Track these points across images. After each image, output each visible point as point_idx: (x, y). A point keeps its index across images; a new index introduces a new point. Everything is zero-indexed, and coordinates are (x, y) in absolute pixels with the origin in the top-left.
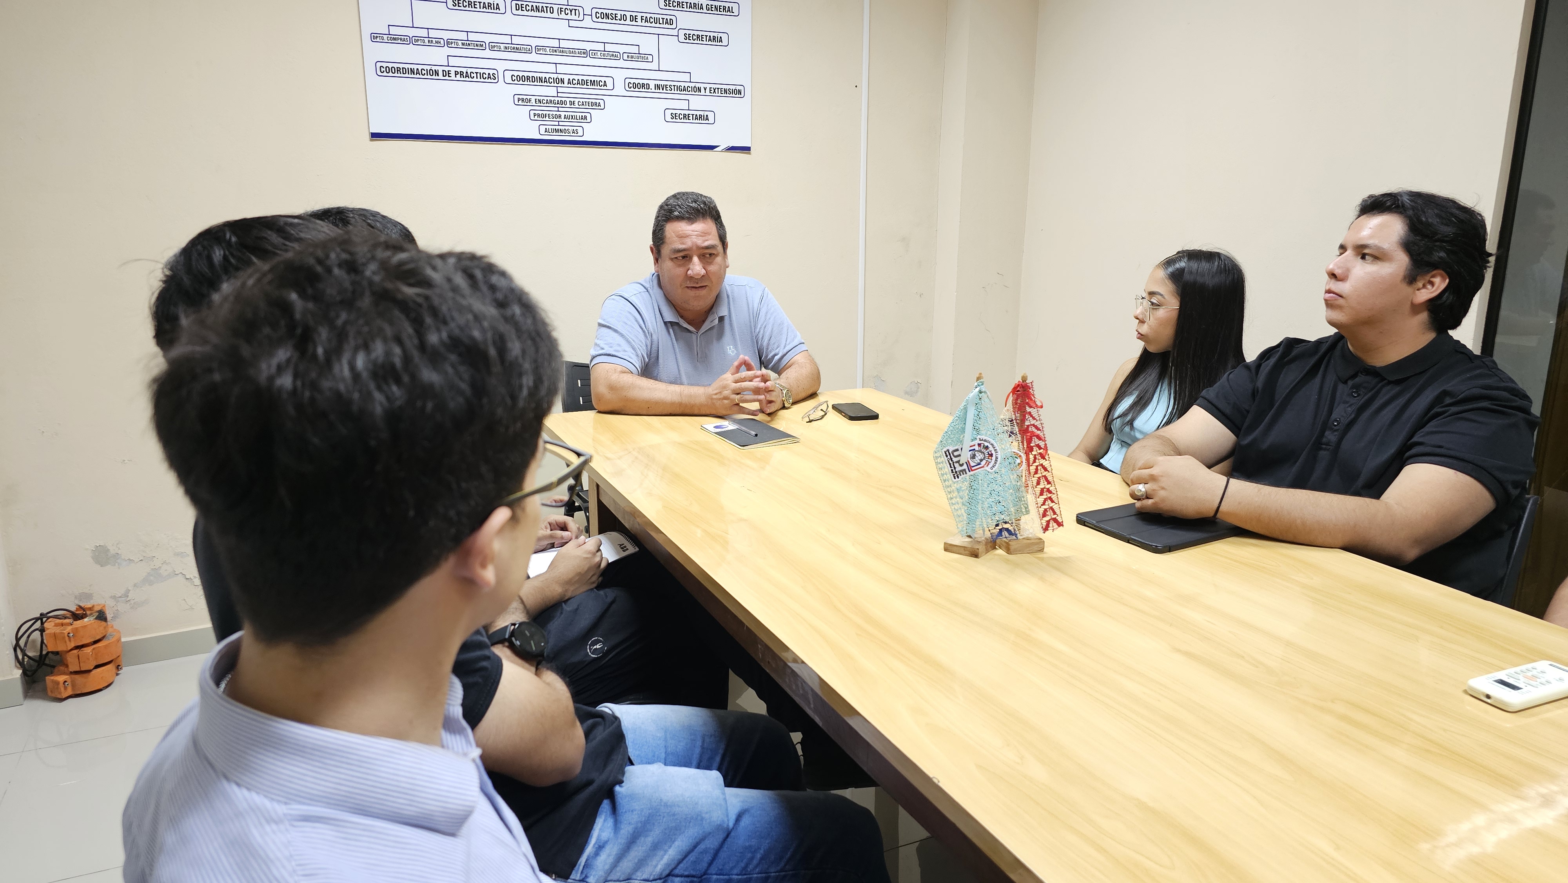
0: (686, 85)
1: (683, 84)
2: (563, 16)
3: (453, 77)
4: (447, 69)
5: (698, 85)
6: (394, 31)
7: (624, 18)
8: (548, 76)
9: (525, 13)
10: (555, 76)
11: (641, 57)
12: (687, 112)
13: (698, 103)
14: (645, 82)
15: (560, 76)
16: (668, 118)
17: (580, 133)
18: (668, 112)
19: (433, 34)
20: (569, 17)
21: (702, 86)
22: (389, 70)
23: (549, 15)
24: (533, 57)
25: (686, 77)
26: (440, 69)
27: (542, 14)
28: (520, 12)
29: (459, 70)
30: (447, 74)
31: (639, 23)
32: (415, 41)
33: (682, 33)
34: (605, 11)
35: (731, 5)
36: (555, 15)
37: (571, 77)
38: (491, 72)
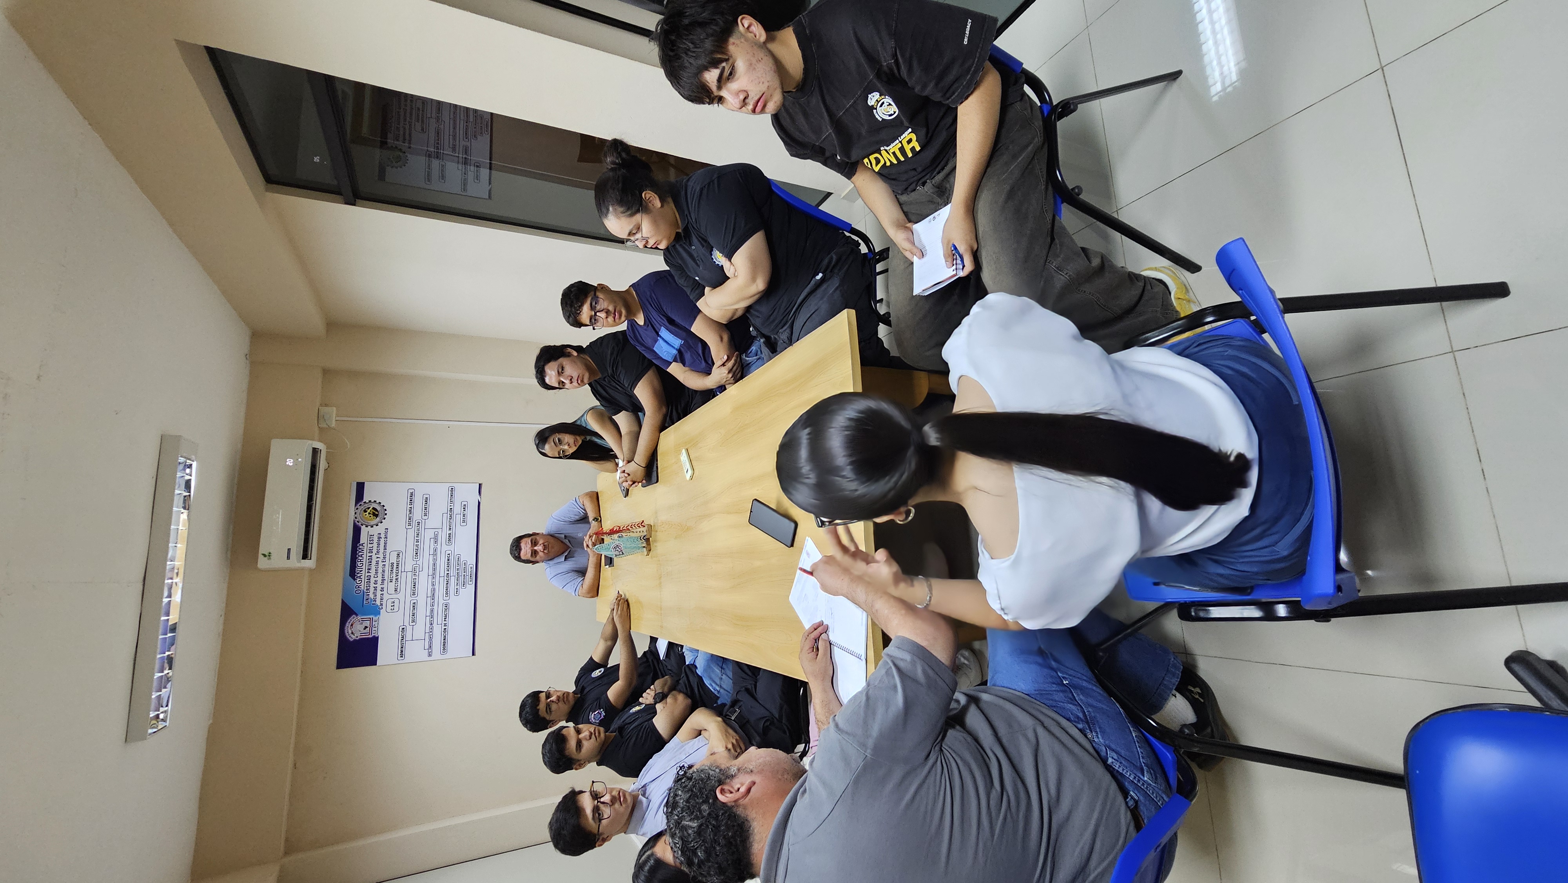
0: (449, 515)
1: (448, 517)
2: (417, 574)
3: (447, 622)
4: (443, 625)
5: (449, 510)
6: (427, 647)
7: (417, 546)
8: (445, 581)
9: (416, 591)
10: (445, 577)
11: (436, 539)
12: (462, 515)
13: (457, 509)
14: (448, 535)
15: (446, 575)
16: (465, 524)
17: (472, 566)
18: (462, 524)
19: (427, 631)
20: (418, 571)
21: (449, 508)
22: (444, 649)
23: (417, 580)
24: (437, 587)
25: (445, 515)
26: (443, 627)
27: (417, 583)
28: (416, 593)
29: (443, 620)
30: (445, 625)
31: (420, 538)
32: (431, 638)
33: (423, 517)
34: (414, 555)
35: (409, 493)
36: (417, 577)
37: (446, 570)
38: (444, 606)
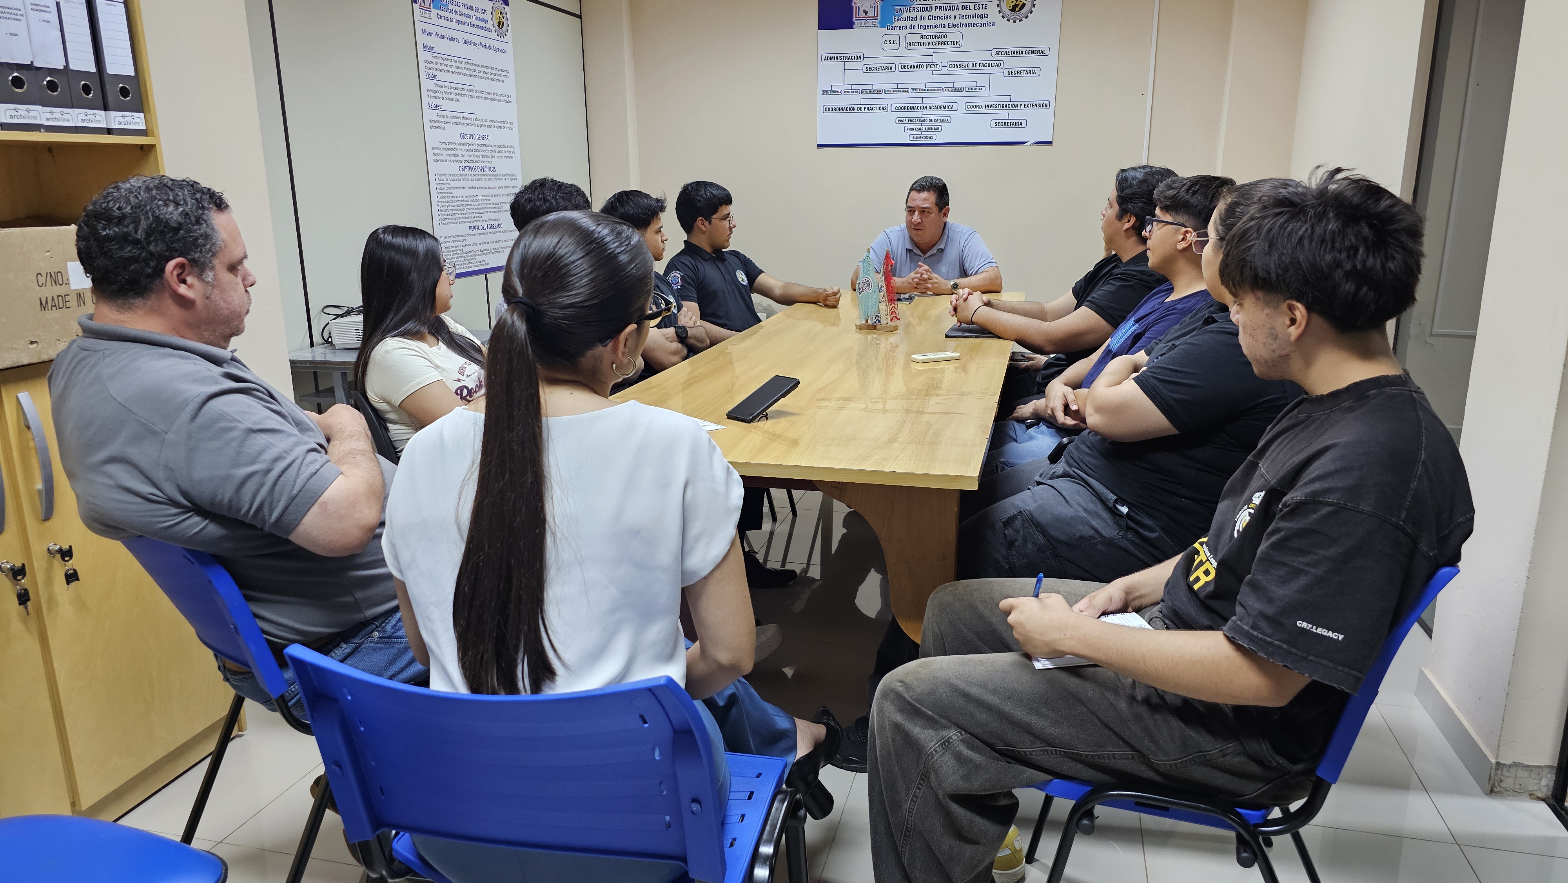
0: (1007, 103)
1: (1005, 103)
2: (929, 69)
3: (863, 111)
4: (860, 106)
5: (1015, 103)
6: (834, 88)
7: (968, 65)
8: (917, 105)
9: (907, 70)
10: (921, 105)
11: (977, 88)
12: (1006, 121)
13: (1014, 115)
14: (979, 104)
15: (924, 105)
16: (993, 125)
17: (934, 138)
18: (994, 122)
19: (854, 87)
20: (933, 69)
21: (1018, 103)
22: (830, 109)
23: (921, 69)
24: (910, 94)
25: (1008, 99)
26: (856, 107)
27: (917, 69)
28: (904, 70)
29: (866, 106)
30: (859, 109)
31: (978, 68)
32: (845, 92)
33: (1006, 71)
34: (955, 63)
35: (1043, 49)
36: (925, 69)
37: (931, 105)
38: (884, 106)
